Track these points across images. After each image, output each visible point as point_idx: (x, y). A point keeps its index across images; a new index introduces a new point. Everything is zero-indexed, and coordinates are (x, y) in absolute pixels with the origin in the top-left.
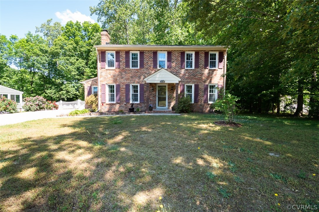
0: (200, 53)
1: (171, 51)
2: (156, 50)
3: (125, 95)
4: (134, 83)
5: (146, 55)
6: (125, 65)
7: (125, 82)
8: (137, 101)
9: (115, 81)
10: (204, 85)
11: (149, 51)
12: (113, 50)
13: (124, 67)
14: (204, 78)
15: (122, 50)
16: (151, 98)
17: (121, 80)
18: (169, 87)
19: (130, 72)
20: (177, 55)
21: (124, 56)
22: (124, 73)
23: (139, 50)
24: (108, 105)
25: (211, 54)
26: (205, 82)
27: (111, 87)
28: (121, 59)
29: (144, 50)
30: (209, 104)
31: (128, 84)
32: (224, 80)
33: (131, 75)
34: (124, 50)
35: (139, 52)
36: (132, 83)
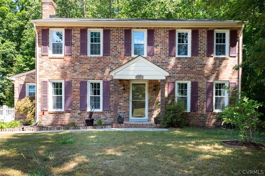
0: (200, 31)
1: (154, 28)
2: (129, 28)
3: (79, 98)
4: (94, 79)
5: (113, 35)
6: (79, 51)
7: (80, 77)
8: (99, 107)
9: (64, 75)
10: (207, 83)
11: (117, 29)
12: (60, 27)
13: (78, 54)
14: (206, 71)
15: (76, 27)
16: (121, 104)
17: (74, 74)
18: (151, 86)
19: (87, 61)
20: (163, 35)
21: (79, 36)
22: (79, 63)
23: (102, 28)
24: (51, 115)
25: (217, 34)
26: (208, 78)
27: (57, 86)
28: (73, 41)
29: (109, 27)
30: (214, 114)
31: (85, 80)
32: (238, 75)
33: (89, 67)
34: (78, 27)
35: (102, 29)
36: (90, 79)
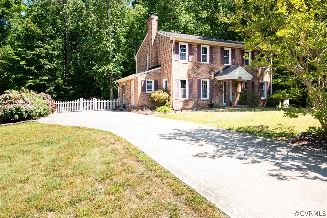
0: (255, 52)
1: (235, 48)
2: (223, 47)
3: (197, 90)
4: (205, 78)
5: (215, 50)
6: (197, 60)
7: (197, 76)
8: (206, 97)
9: (189, 75)
10: (259, 82)
11: (217, 46)
12: (186, 42)
13: (196, 61)
14: (258, 76)
15: (195, 43)
16: (219, 94)
17: (194, 74)
18: (233, 83)
19: (201, 66)
20: (239, 52)
21: (196, 49)
22: (196, 67)
23: (209, 45)
24: (181, 102)
26: (259, 79)
27: (183, 82)
28: (193, 53)
29: (213, 45)
30: (261, 100)
31: (200, 79)
32: (271, 78)
33: (202, 70)
34: (196, 43)
36: (203, 78)
